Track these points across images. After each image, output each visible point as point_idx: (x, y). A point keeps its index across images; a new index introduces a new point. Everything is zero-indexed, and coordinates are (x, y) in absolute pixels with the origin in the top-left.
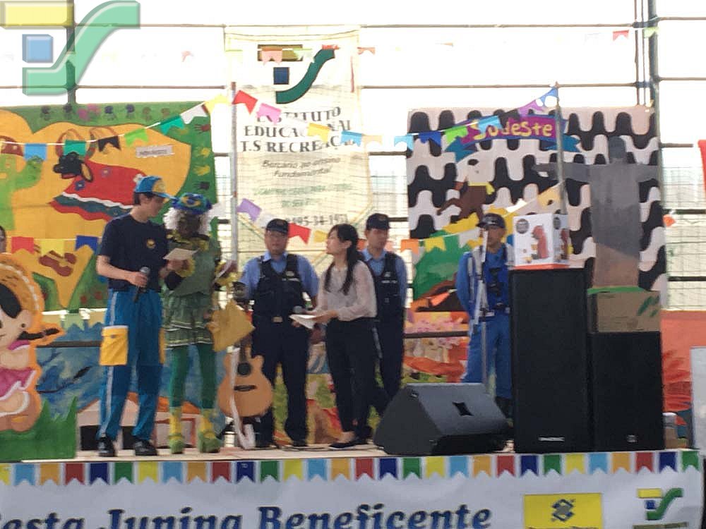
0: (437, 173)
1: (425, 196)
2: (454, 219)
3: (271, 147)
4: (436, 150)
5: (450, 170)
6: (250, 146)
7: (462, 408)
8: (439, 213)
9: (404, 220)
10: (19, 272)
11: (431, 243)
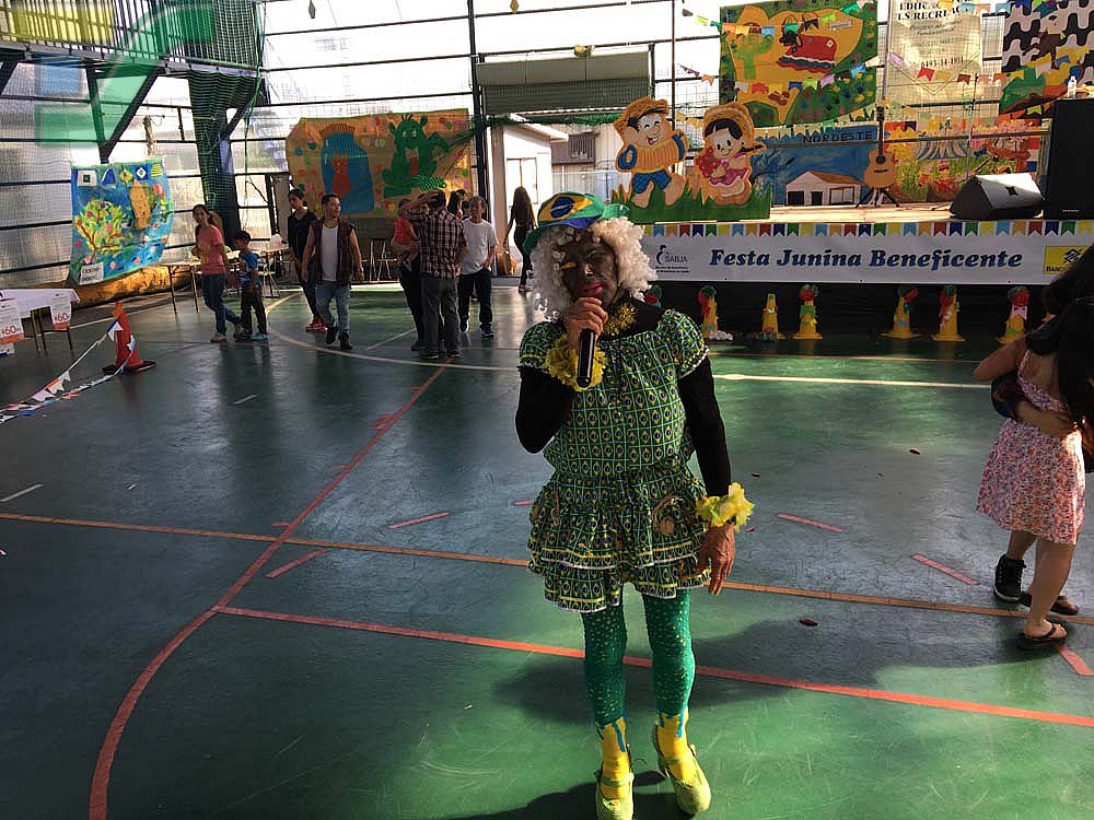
0: (1026, 27)
1: (1016, 43)
2: (1034, 58)
3: (917, 16)
4: (1027, 12)
5: (1036, 24)
6: (903, 16)
7: (1012, 190)
8: (1024, 54)
9: (1000, 58)
10: (741, 112)
11: (1014, 75)
